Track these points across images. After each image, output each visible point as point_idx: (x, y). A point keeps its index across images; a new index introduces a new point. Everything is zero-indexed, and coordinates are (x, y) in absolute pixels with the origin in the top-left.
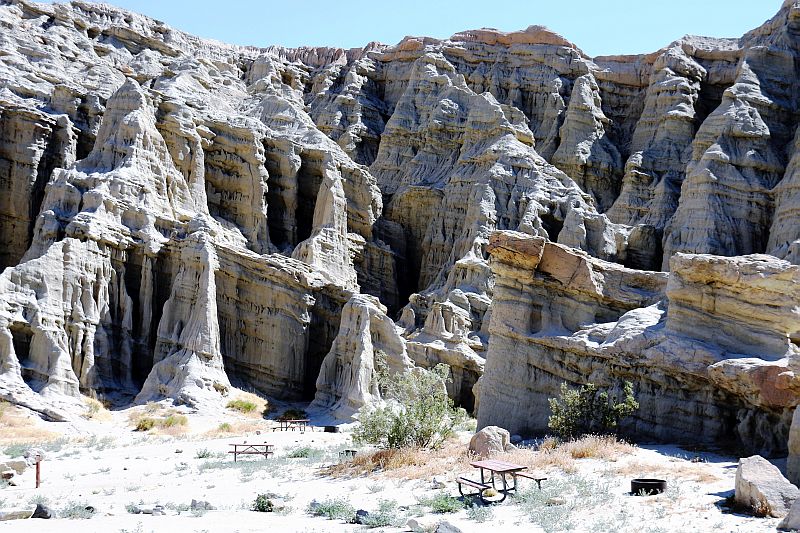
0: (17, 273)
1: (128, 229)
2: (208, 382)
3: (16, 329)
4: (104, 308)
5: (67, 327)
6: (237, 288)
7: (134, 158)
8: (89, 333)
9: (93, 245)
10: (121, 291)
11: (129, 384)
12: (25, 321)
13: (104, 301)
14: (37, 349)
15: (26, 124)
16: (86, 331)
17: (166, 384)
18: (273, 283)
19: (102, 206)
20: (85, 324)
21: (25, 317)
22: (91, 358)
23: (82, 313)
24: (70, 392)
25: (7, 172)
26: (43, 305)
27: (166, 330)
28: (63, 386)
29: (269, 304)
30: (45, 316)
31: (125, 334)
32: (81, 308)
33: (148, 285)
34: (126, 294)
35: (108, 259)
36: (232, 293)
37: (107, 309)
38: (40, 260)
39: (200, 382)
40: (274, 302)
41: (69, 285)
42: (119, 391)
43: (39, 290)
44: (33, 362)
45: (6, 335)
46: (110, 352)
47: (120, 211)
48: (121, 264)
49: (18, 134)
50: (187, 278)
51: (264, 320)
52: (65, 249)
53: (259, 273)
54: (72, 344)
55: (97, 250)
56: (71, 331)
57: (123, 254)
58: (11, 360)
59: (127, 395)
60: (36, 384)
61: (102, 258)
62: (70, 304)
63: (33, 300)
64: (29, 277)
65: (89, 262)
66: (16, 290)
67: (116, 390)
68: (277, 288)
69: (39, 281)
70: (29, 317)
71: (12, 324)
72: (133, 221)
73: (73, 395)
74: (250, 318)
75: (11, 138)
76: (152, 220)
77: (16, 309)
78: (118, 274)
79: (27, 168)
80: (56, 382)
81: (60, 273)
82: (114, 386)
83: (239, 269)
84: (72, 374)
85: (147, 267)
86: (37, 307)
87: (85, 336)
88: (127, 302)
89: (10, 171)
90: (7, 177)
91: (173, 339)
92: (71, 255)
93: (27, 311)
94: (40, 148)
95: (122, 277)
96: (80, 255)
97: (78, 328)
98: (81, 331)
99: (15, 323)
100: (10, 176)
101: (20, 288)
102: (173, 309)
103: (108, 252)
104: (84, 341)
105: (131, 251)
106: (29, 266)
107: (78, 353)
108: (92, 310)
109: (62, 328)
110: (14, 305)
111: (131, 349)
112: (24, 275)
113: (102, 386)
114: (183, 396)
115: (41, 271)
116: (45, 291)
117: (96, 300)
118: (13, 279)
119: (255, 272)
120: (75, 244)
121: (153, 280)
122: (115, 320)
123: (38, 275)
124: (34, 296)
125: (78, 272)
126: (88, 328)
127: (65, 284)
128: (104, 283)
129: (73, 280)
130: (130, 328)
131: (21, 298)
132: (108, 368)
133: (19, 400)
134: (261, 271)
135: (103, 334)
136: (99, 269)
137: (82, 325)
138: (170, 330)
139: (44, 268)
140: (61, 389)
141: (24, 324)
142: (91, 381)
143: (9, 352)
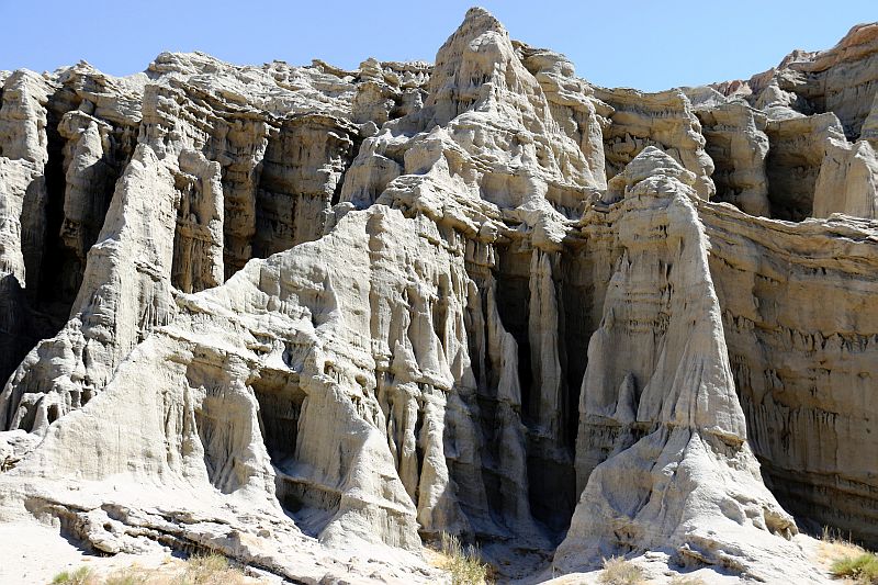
0: (272, 270)
1: (494, 207)
2: (750, 507)
3: (266, 387)
4: (458, 358)
5: (381, 395)
6: (755, 293)
7: (492, 101)
8: (431, 406)
9: (429, 227)
10: (491, 324)
11: (525, 525)
12: (286, 369)
13: (458, 344)
14: (314, 430)
15: (314, 134)
16: (423, 403)
17: (633, 516)
18: (846, 275)
19: (442, 161)
20: (421, 386)
21: (289, 362)
22: (438, 460)
23: (412, 362)
24: (395, 535)
25: (290, 213)
26: (328, 335)
27: (599, 397)
28: (377, 520)
29: (842, 325)
30: (332, 358)
31: (506, 413)
32: (410, 352)
33: (545, 308)
34: (501, 329)
35: (460, 260)
36: (747, 307)
37: (466, 361)
38: (321, 243)
39: (731, 505)
40: (854, 318)
41: (383, 301)
42: (506, 541)
43: (320, 307)
44: (304, 462)
45: (243, 399)
46: (479, 450)
47: (477, 175)
48: (486, 272)
49: (305, 152)
50: (640, 277)
51: (835, 365)
52: (373, 227)
53: (803, 259)
54: (396, 431)
55: (437, 237)
56: (391, 403)
57: (490, 252)
58: (253, 456)
59: (524, 552)
60: (312, 516)
61: (447, 255)
62: (385, 344)
63: (306, 326)
64: (297, 279)
65: (423, 260)
66: (271, 307)
67: (497, 538)
68: (860, 286)
69: (318, 287)
70: (297, 361)
71: (256, 373)
72: (503, 190)
73: (403, 544)
74: (796, 364)
75: (295, 161)
76: (541, 188)
77: (269, 345)
78: (483, 293)
79: (317, 201)
80: (360, 507)
81: (364, 277)
82: (493, 530)
83: (755, 253)
84: (398, 488)
85: (541, 275)
86: (314, 337)
87: (421, 414)
88: (505, 346)
89: (293, 210)
90: (289, 221)
91: (622, 415)
92: (385, 238)
93: (295, 348)
94: (336, 170)
95: (490, 295)
96: (403, 242)
97: (406, 395)
98: (413, 402)
99: (265, 372)
100: (293, 218)
101: (278, 302)
102: (611, 350)
103: (458, 244)
104: (419, 425)
105: (503, 247)
106: (300, 257)
107: (409, 451)
108: (434, 355)
109: (372, 395)
110: (265, 338)
111: (524, 445)
112: (286, 274)
113: (468, 528)
114: (696, 543)
115: (322, 266)
116: (333, 306)
117: (441, 335)
118: (264, 284)
119: (794, 258)
120: (392, 218)
121: (557, 297)
122: (484, 385)
123: (316, 275)
124: (307, 321)
125: (400, 275)
126: (427, 395)
127: (374, 300)
128: (456, 305)
129: (389, 292)
130: (517, 399)
131: (279, 322)
132: (477, 488)
133: (254, 551)
134: (807, 254)
135: (462, 408)
136: (443, 277)
137: (414, 389)
138: (611, 397)
139: (329, 260)
140: (374, 528)
141: (286, 376)
142: (441, 516)
143: (249, 439)
